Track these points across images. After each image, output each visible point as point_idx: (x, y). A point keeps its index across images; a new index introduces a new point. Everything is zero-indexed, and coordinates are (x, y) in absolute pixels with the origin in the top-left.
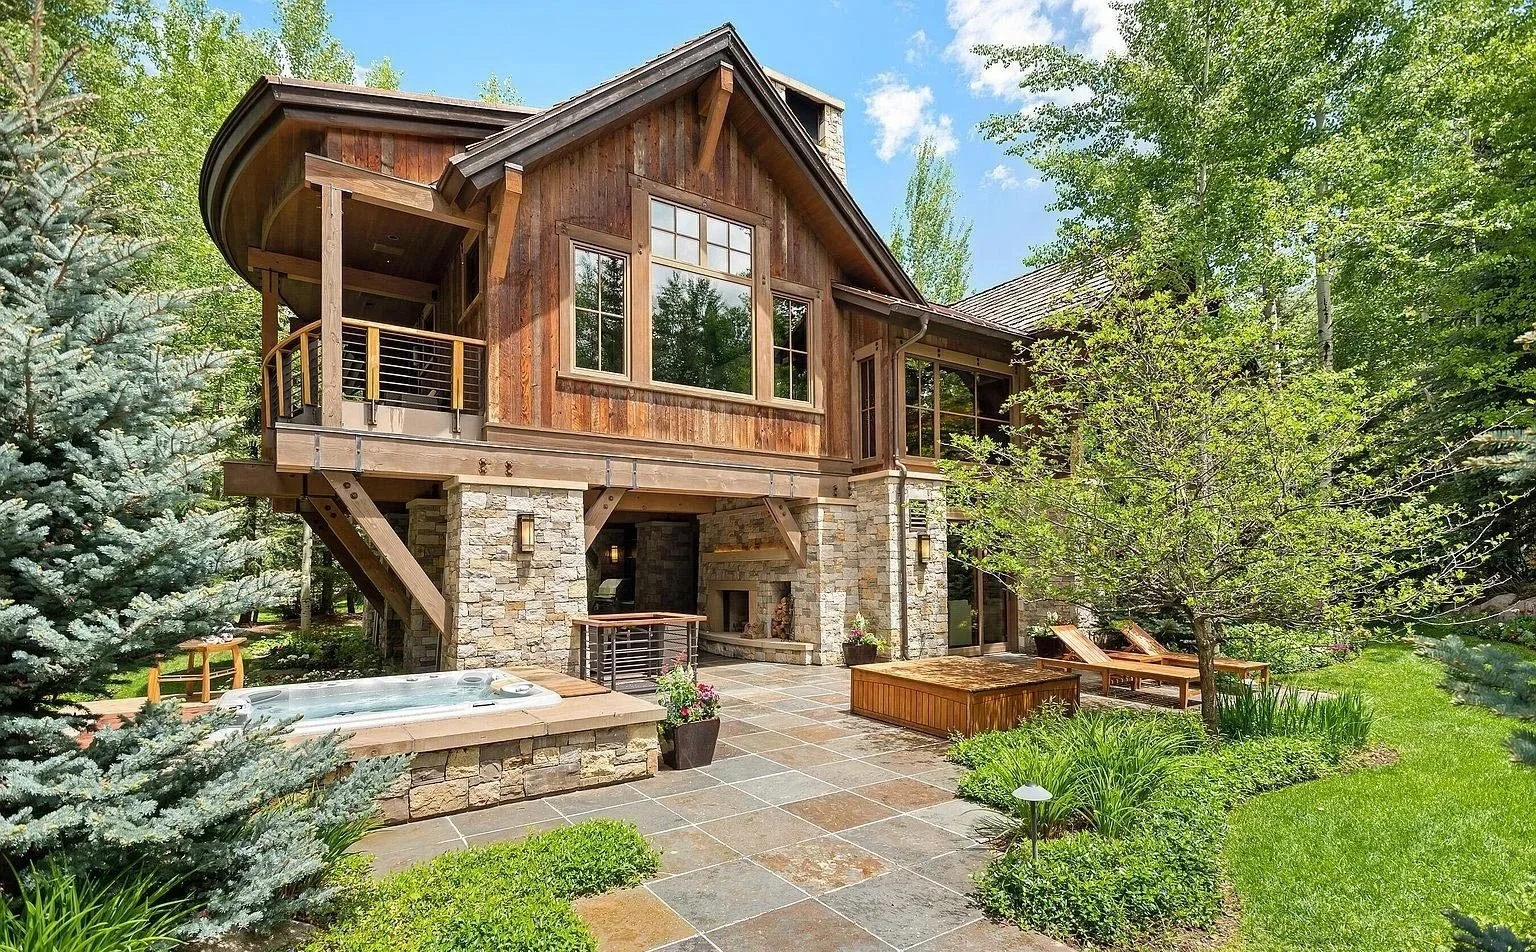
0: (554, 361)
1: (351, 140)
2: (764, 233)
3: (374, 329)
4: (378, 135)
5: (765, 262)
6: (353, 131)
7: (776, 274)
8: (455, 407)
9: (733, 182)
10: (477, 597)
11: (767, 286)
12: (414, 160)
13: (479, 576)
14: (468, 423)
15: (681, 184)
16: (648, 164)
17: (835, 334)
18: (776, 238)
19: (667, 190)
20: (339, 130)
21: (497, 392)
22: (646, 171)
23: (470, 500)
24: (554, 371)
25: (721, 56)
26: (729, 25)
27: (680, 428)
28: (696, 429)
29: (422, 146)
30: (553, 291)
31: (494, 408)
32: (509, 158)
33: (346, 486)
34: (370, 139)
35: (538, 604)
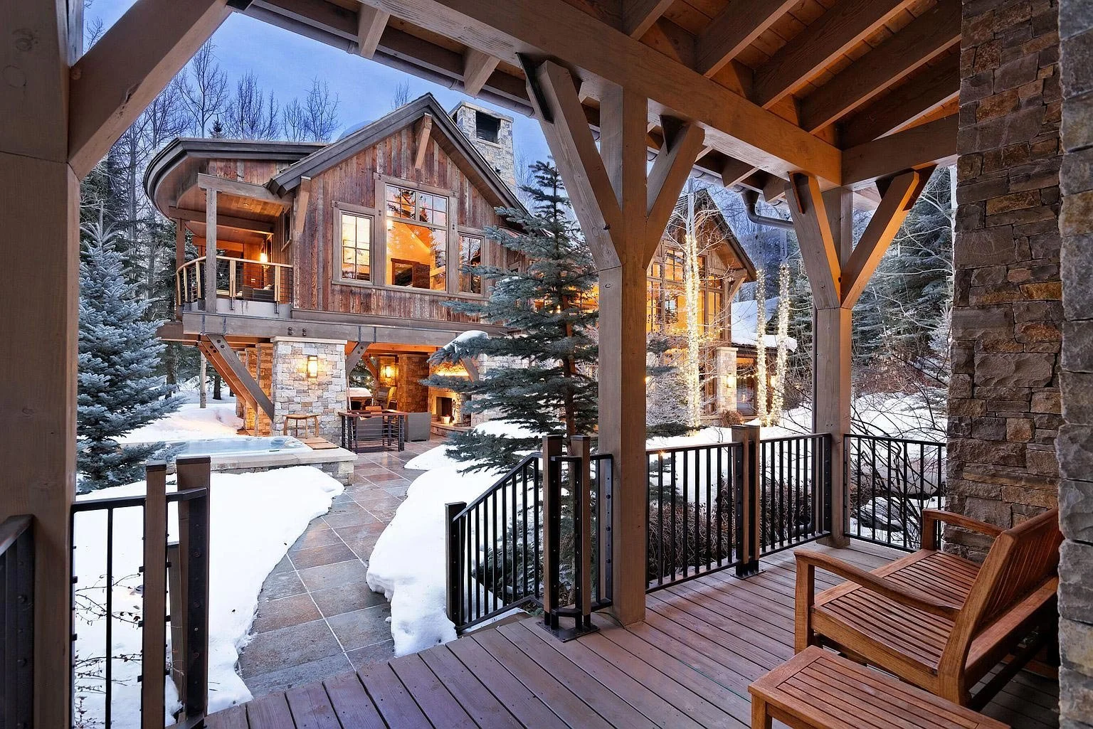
0: (330, 275)
1: (222, 164)
2: (454, 202)
3: (233, 261)
4: (236, 161)
5: (454, 217)
6: (222, 160)
7: (462, 223)
8: (276, 300)
9: (436, 174)
10: (286, 399)
11: (456, 230)
12: (255, 173)
13: (287, 389)
14: (283, 309)
15: (404, 176)
16: (385, 167)
17: (498, 255)
18: (461, 203)
19: (396, 180)
20: (216, 160)
21: (298, 292)
22: (384, 170)
23: (283, 349)
24: (330, 281)
25: (426, 109)
26: (429, 93)
27: (402, 310)
28: (412, 310)
29: (259, 165)
30: (330, 238)
31: (296, 301)
32: (304, 174)
33: (219, 341)
34: (232, 164)
35: (319, 404)
